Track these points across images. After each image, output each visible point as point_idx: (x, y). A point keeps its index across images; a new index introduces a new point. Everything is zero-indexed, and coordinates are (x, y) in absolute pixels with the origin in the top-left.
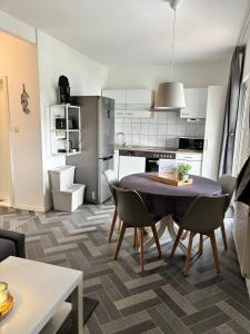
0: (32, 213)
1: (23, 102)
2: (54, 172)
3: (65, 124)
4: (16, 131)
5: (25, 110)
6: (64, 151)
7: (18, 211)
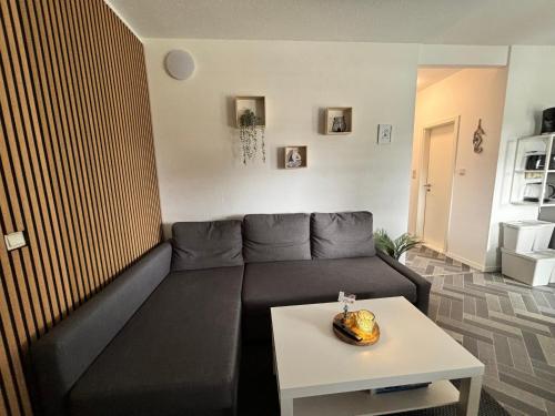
0: (466, 267)
1: (476, 140)
2: (509, 226)
3: (543, 163)
4: (462, 174)
5: (478, 150)
6: (535, 200)
7: (450, 261)
